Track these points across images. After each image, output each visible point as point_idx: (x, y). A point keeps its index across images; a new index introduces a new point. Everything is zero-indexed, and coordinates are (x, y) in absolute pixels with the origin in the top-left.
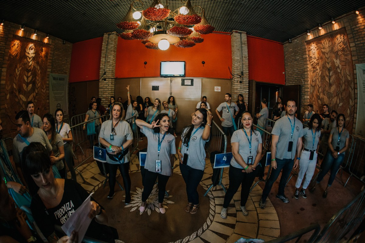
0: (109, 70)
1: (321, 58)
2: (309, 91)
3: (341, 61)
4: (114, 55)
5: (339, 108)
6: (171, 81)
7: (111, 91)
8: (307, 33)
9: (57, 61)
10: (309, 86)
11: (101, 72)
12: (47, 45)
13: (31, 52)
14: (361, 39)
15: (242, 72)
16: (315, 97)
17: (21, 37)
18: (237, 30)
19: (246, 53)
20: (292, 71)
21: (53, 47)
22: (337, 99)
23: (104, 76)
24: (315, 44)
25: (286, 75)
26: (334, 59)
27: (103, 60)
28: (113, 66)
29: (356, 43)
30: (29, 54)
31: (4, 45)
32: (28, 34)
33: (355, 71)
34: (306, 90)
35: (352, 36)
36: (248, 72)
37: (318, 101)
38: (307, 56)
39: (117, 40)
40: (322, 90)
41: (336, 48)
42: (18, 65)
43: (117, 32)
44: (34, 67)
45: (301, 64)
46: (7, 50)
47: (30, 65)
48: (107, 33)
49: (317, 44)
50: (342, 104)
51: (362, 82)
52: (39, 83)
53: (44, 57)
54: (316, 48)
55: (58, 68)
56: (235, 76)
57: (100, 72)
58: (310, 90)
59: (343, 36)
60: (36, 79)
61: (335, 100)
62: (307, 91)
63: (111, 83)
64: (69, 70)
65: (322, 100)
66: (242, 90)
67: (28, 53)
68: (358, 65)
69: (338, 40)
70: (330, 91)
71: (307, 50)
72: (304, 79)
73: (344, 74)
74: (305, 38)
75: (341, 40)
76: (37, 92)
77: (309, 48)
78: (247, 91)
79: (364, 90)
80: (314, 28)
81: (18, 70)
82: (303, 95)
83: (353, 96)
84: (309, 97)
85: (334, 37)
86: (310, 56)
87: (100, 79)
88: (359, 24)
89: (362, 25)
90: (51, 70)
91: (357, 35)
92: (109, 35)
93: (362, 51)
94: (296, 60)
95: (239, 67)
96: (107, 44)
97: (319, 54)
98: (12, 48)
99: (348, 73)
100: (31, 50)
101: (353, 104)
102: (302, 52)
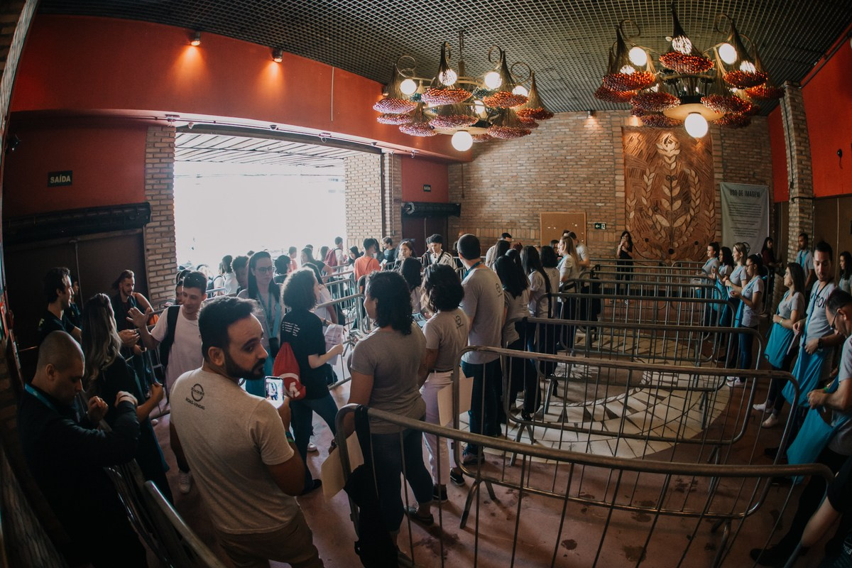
9: (734, 158)
13: (670, 148)
30: (666, 151)
39: (799, 100)
42: (647, 169)
44: (682, 171)
47: (672, 168)
52: (696, 199)
53: (703, 153)
55: (741, 172)
57: (788, 181)
67: (664, 150)
76: (693, 214)
81: (648, 177)
87: (789, 199)
90: (723, 176)
100: (668, 145)
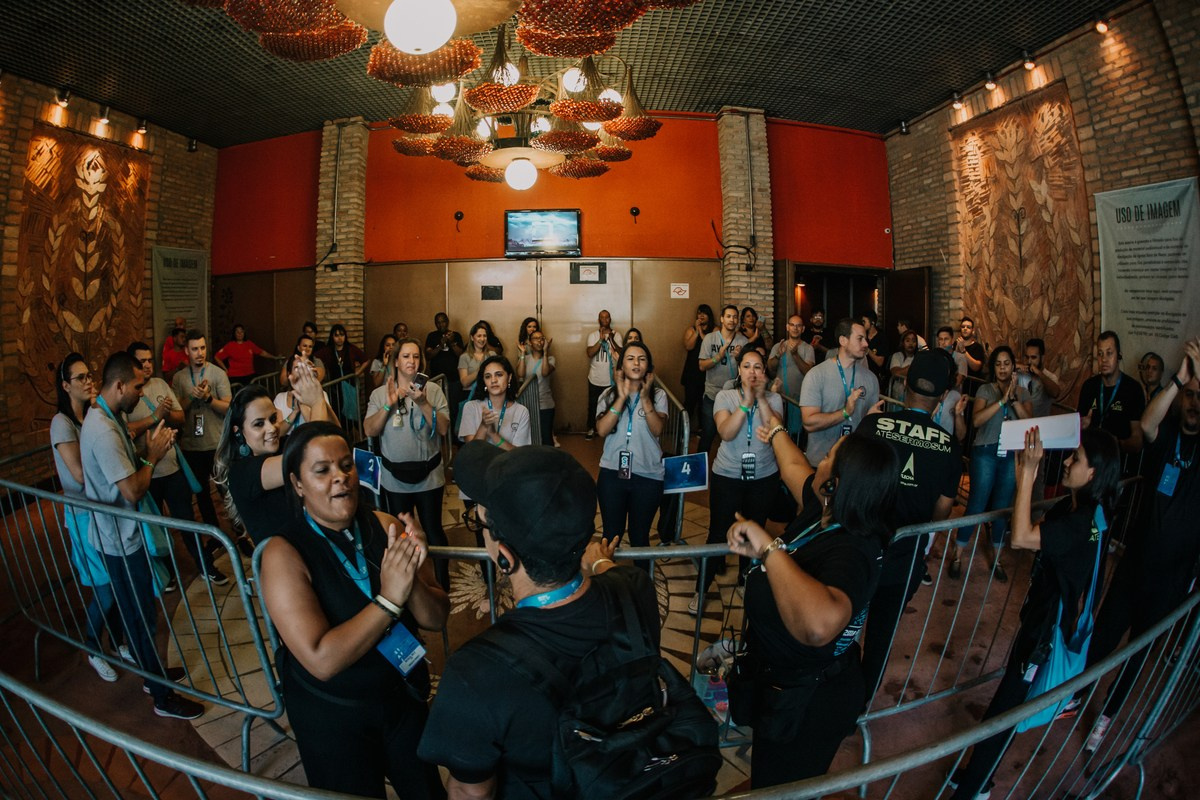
0: (348, 239)
1: (996, 180)
2: (962, 284)
3: (1052, 187)
4: (359, 190)
5: (1048, 331)
6: (539, 271)
7: (353, 304)
8: (953, 102)
9: (172, 207)
10: (962, 270)
11: (319, 245)
12: (141, 156)
13: (93, 180)
14: (1113, 112)
15: (753, 238)
16: (979, 302)
17: (61, 129)
18: (736, 105)
19: (763, 179)
20: (911, 224)
21: (160, 161)
22: (1043, 305)
23: (331, 256)
24: (976, 137)
25: (896, 236)
26: (1031, 182)
27: (324, 205)
28: (358, 224)
29: (1097, 127)
30: (88, 183)
31: (8, 153)
32: (79, 120)
33: (1092, 214)
34: (954, 282)
35: (1083, 104)
36: (771, 235)
37: (988, 316)
38: (955, 175)
39: (365, 143)
40: (998, 278)
41: (1037, 150)
42: (56, 216)
43: (366, 119)
44: (105, 225)
45: (938, 200)
46: (15, 169)
47: (91, 218)
48: (335, 122)
49: (982, 138)
50: (1057, 318)
51: (1112, 248)
52: (120, 276)
53: (135, 194)
54: (980, 148)
55: (179, 229)
56: (731, 249)
57: (316, 242)
58: (965, 281)
59: (1060, 109)
60: (111, 262)
61: (1037, 307)
62: (957, 285)
63: (352, 279)
64: (210, 235)
65: (999, 309)
66: (754, 291)
67: (85, 181)
68: (1100, 197)
69: (1043, 120)
70: (1022, 280)
71: (954, 155)
72: (947, 247)
73: (1061, 227)
74: (948, 118)
75: (1051, 119)
76: (115, 305)
77: (961, 148)
78: (769, 295)
79: (1120, 271)
80: (971, 85)
81: (55, 232)
82: (945, 297)
83: (1088, 290)
84: (961, 304)
85: (1032, 114)
86: (965, 174)
87: (317, 266)
88: (1107, 64)
89: (1116, 66)
90: (158, 235)
91: (1099, 100)
92: (341, 126)
93: (1114, 152)
94: (923, 190)
95: (744, 222)
96: (336, 156)
97: (988, 167)
98: (32, 162)
99: (1072, 222)
100: (92, 172)
101: (1091, 316)
102: (938, 163)
